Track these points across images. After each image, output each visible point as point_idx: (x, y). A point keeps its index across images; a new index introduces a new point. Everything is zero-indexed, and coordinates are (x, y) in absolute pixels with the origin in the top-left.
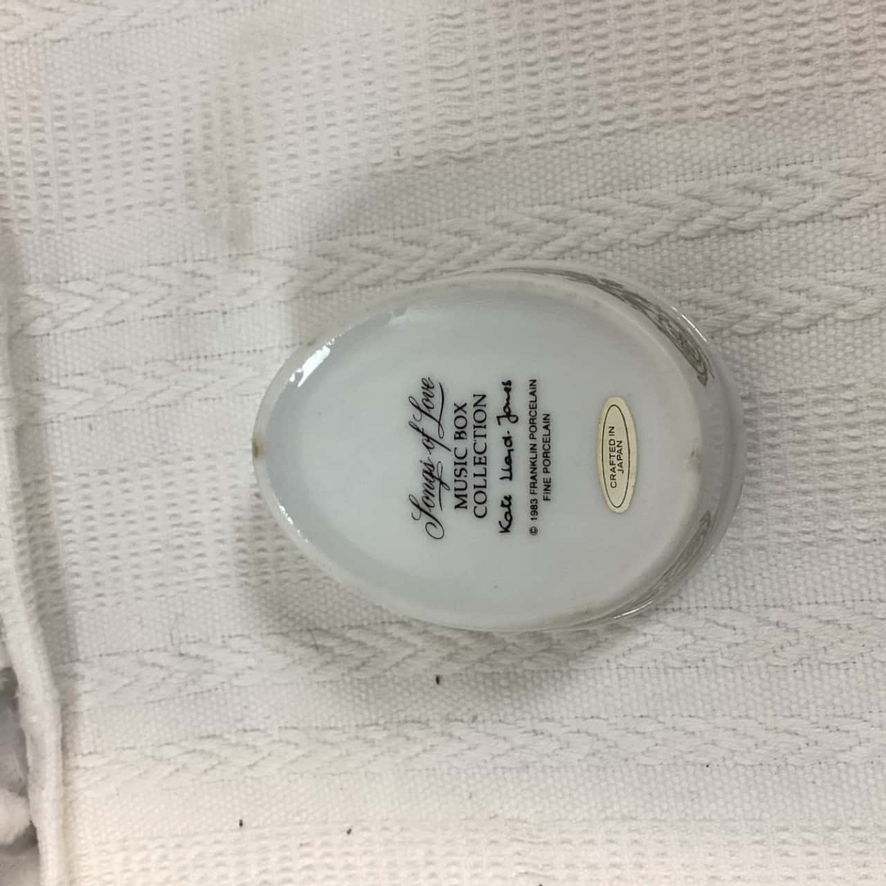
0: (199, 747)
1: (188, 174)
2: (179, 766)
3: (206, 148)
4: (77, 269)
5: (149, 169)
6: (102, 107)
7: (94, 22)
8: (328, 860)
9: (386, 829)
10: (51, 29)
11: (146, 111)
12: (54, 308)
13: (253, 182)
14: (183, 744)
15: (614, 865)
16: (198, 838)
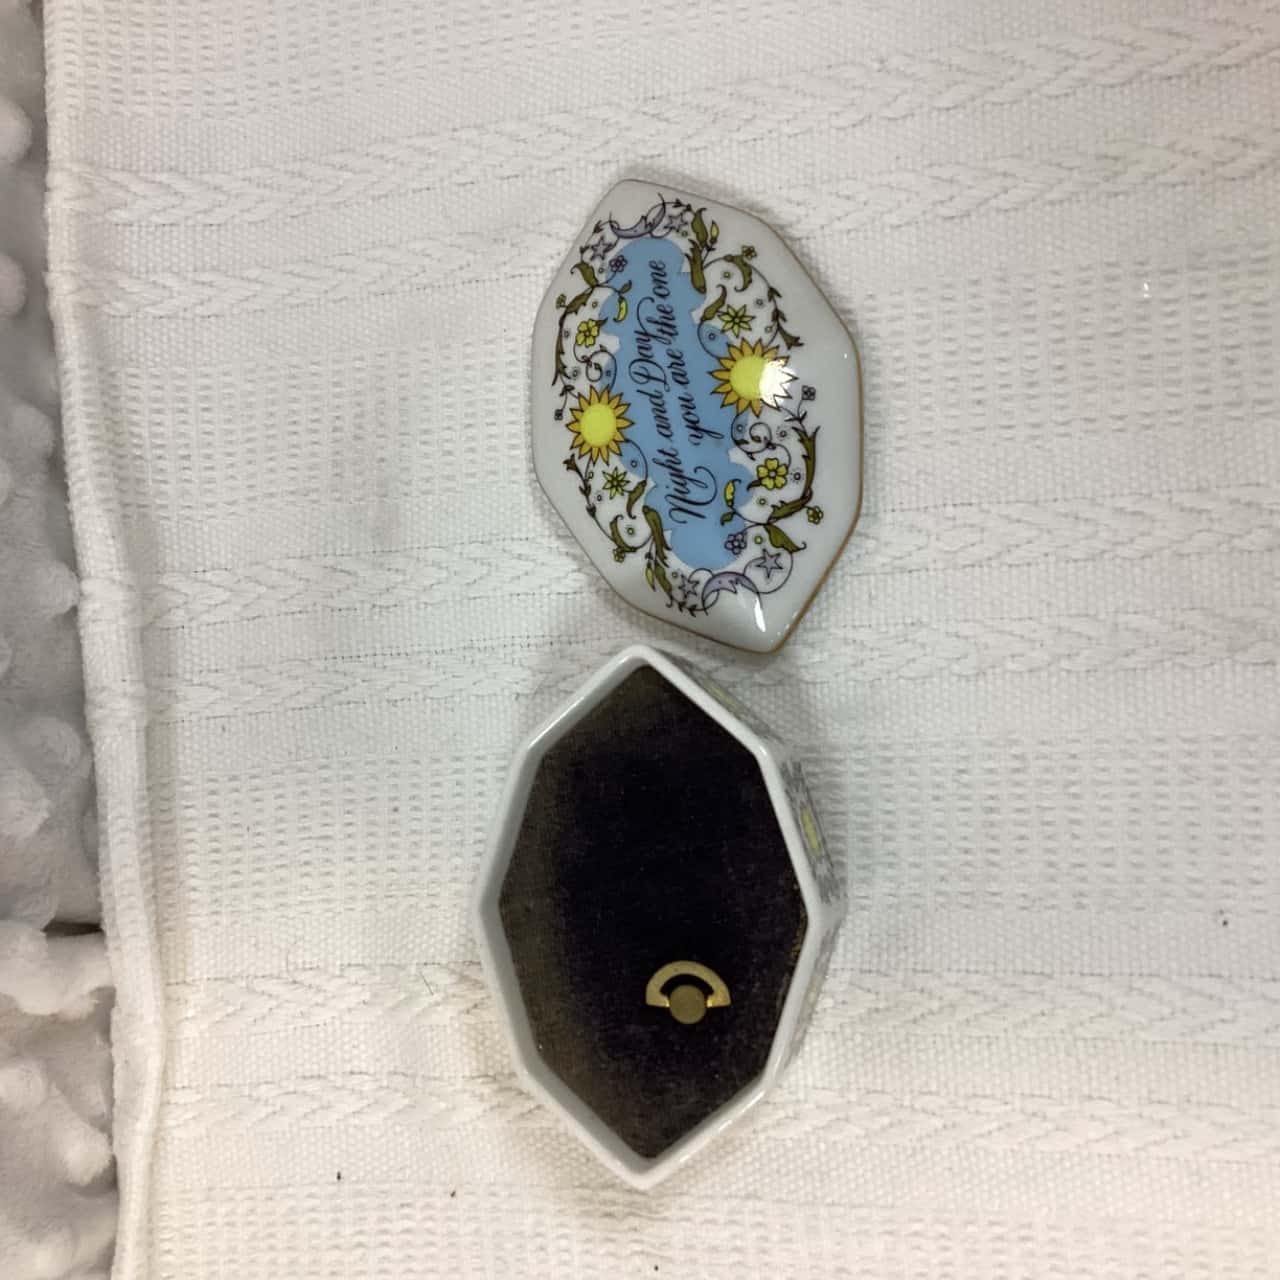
0: (301, 1088)
1: (336, 464)
2: (278, 1108)
4: (216, 558)
5: (295, 456)
6: (250, 387)
7: (247, 299)
8: (430, 1224)
9: (494, 1194)
10: (202, 303)
11: (295, 393)
13: (404, 477)
14: (284, 1083)
15: (737, 1249)
16: (291, 1190)
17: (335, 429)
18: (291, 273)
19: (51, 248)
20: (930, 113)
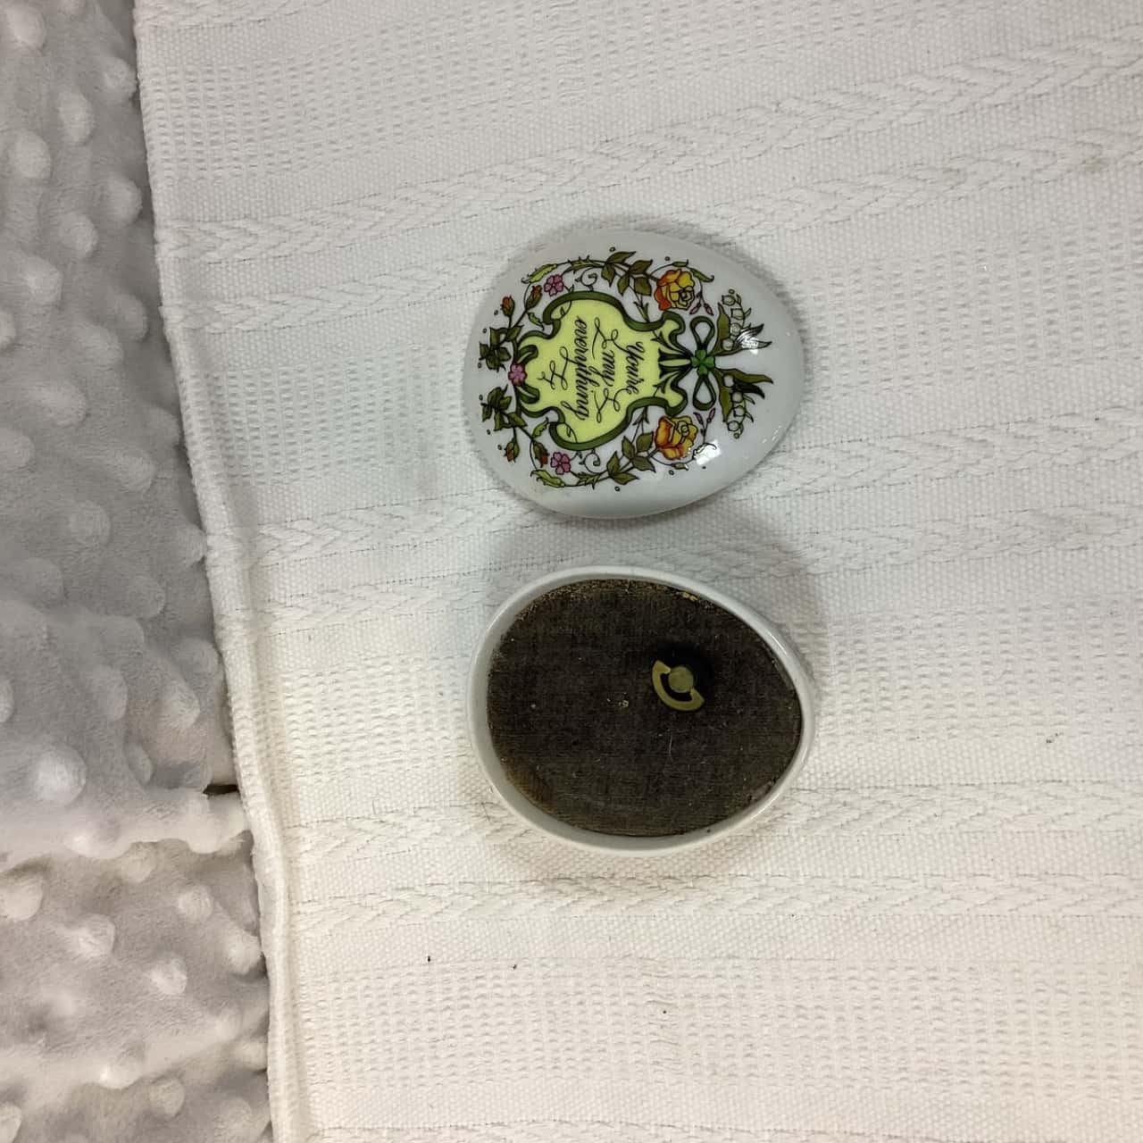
0: (396, 897)
1: (388, 436)
2: (380, 912)
3: (402, 415)
4: (299, 511)
5: (357, 431)
6: (321, 381)
7: (312, 313)
8: (498, 990)
9: (544, 965)
10: (278, 318)
11: (355, 384)
12: (282, 543)
13: (438, 442)
14: (384, 894)
15: (722, 996)
16: (395, 971)
17: (385, 410)
18: (343, 291)
19: (163, 287)
20: (816, 142)
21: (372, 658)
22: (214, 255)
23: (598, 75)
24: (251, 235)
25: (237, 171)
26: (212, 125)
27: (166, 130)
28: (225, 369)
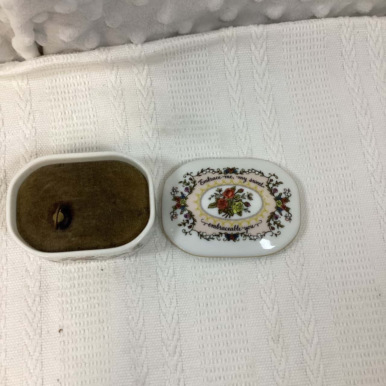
17: (194, 115)
21: (96, 110)
22: (253, 48)
23: (319, 200)
24: (261, 63)
25: (286, 58)
26: (304, 47)
27: (302, 29)
28: (209, 52)
